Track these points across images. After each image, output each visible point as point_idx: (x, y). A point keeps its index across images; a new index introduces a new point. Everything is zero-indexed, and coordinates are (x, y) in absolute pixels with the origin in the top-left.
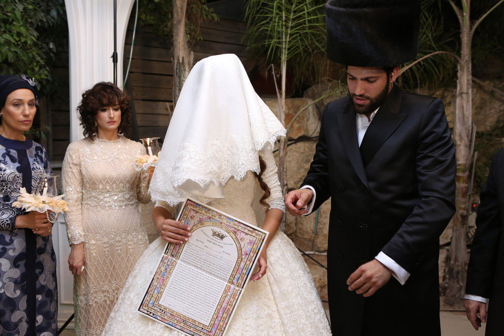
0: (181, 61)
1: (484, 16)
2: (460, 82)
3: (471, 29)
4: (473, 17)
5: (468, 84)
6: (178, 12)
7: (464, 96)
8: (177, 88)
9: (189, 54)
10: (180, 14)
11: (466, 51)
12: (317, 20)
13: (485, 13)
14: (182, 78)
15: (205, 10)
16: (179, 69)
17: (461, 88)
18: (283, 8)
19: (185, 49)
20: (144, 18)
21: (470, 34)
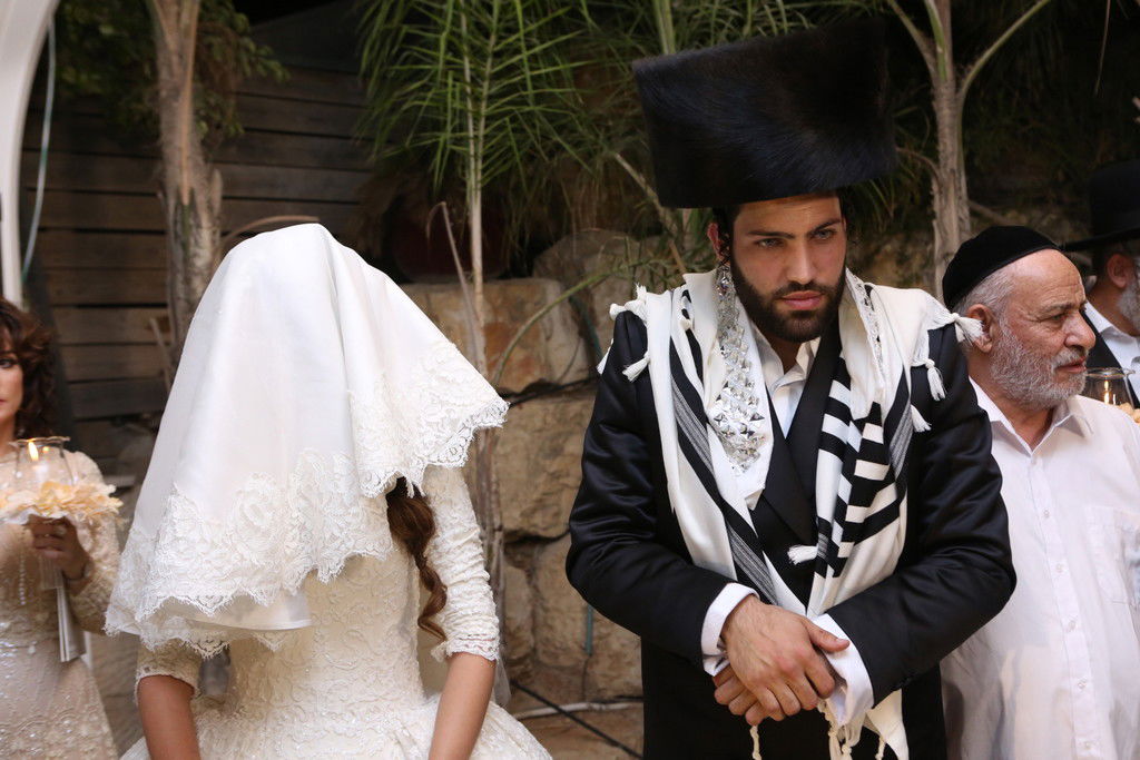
0: (186, 201)
1: (988, 54)
2: (941, 225)
3: (958, 86)
4: (962, 56)
5: (961, 229)
6: (170, 66)
8: (180, 277)
9: (209, 179)
10: (177, 69)
11: (949, 143)
12: (557, 80)
13: (989, 47)
14: (192, 249)
15: (247, 50)
16: (183, 224)
17: (944, 242)
18: (465, 48)
19: (196, 165)
20: (73, 81)
21: (956, 100)
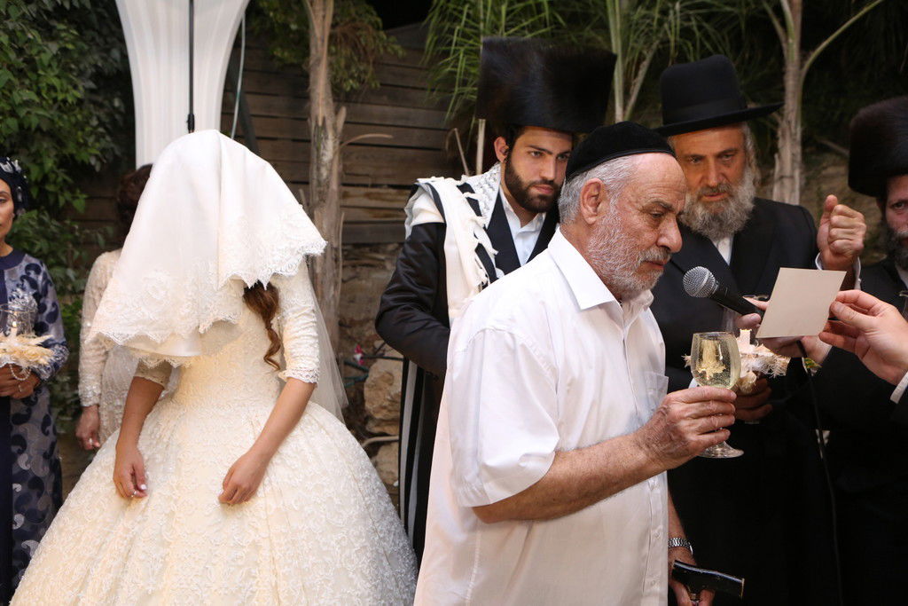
0: (320, 123)
1: (825, 44)
2: (781, 158)
3: (802, 67)
4: (806, 45)
5: (793, 161)
6: (316, 46)
7: (787, 182)
8: (315, 167)
9: (337, 112)
10: (320, 48)
11: (792, 104)
14: (322, 151)
16: (318, 136)
17: (781, 169)
19: (328, 103)
20: (279, 55)
21: (800, 75)
